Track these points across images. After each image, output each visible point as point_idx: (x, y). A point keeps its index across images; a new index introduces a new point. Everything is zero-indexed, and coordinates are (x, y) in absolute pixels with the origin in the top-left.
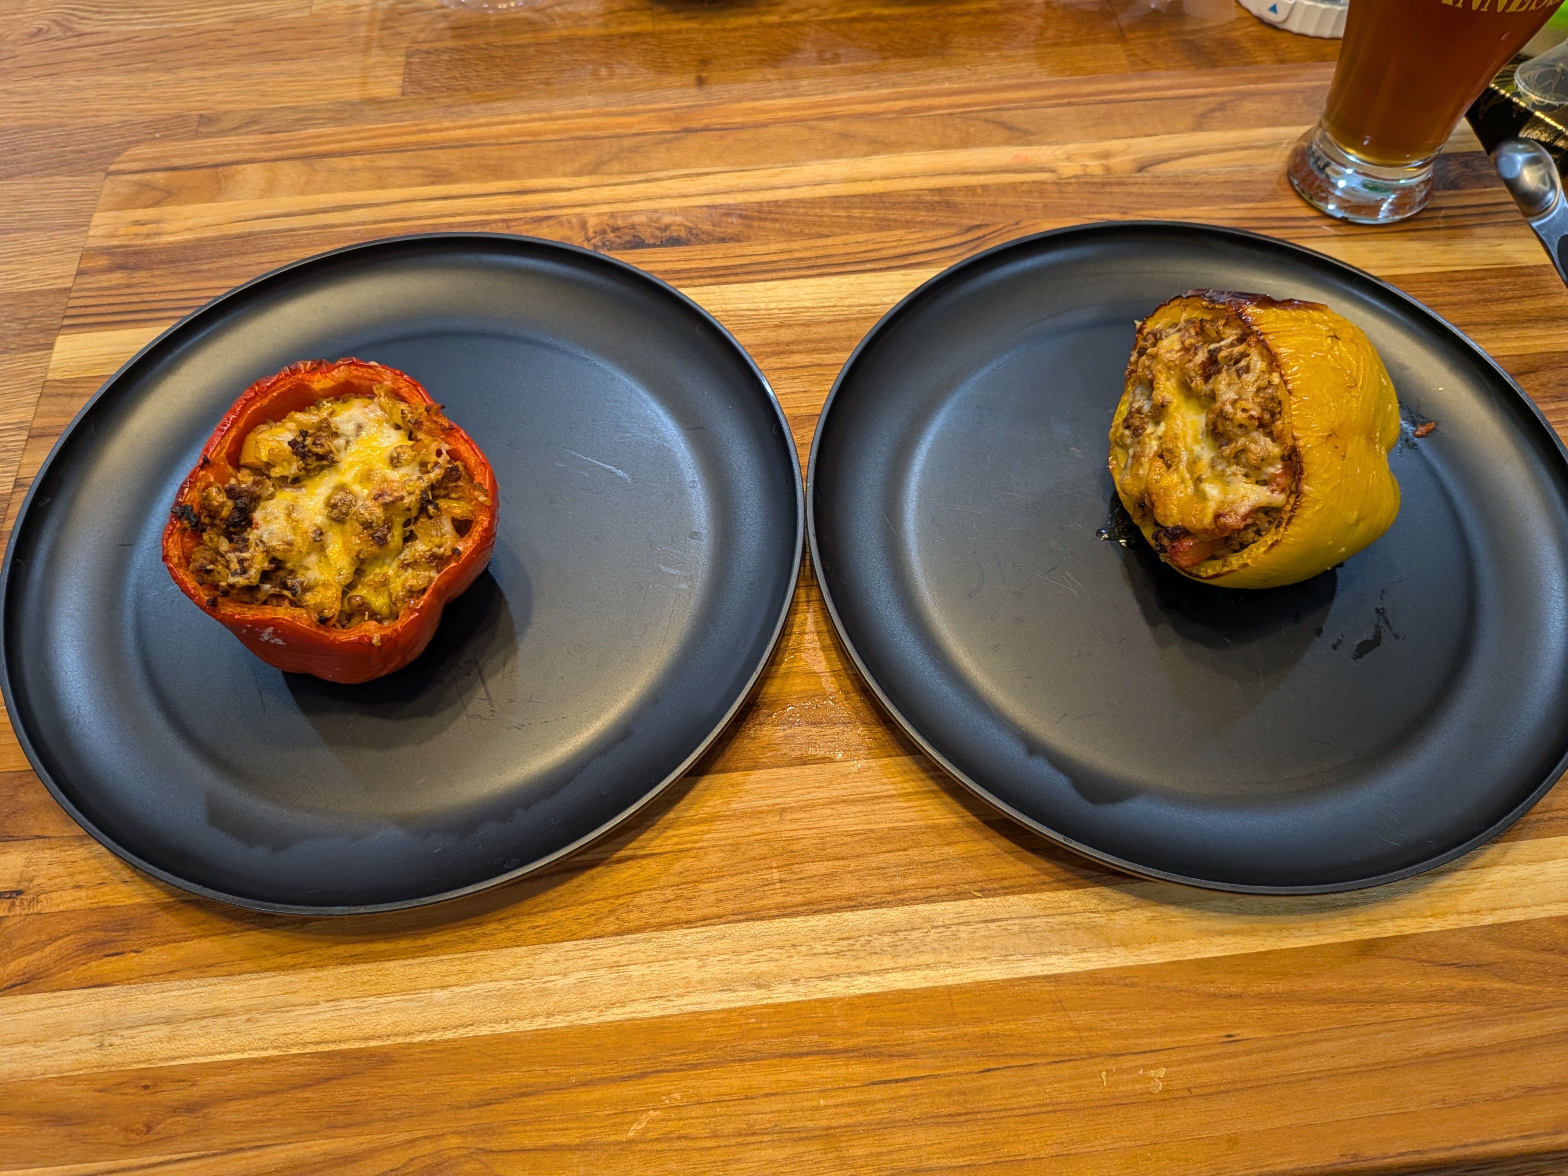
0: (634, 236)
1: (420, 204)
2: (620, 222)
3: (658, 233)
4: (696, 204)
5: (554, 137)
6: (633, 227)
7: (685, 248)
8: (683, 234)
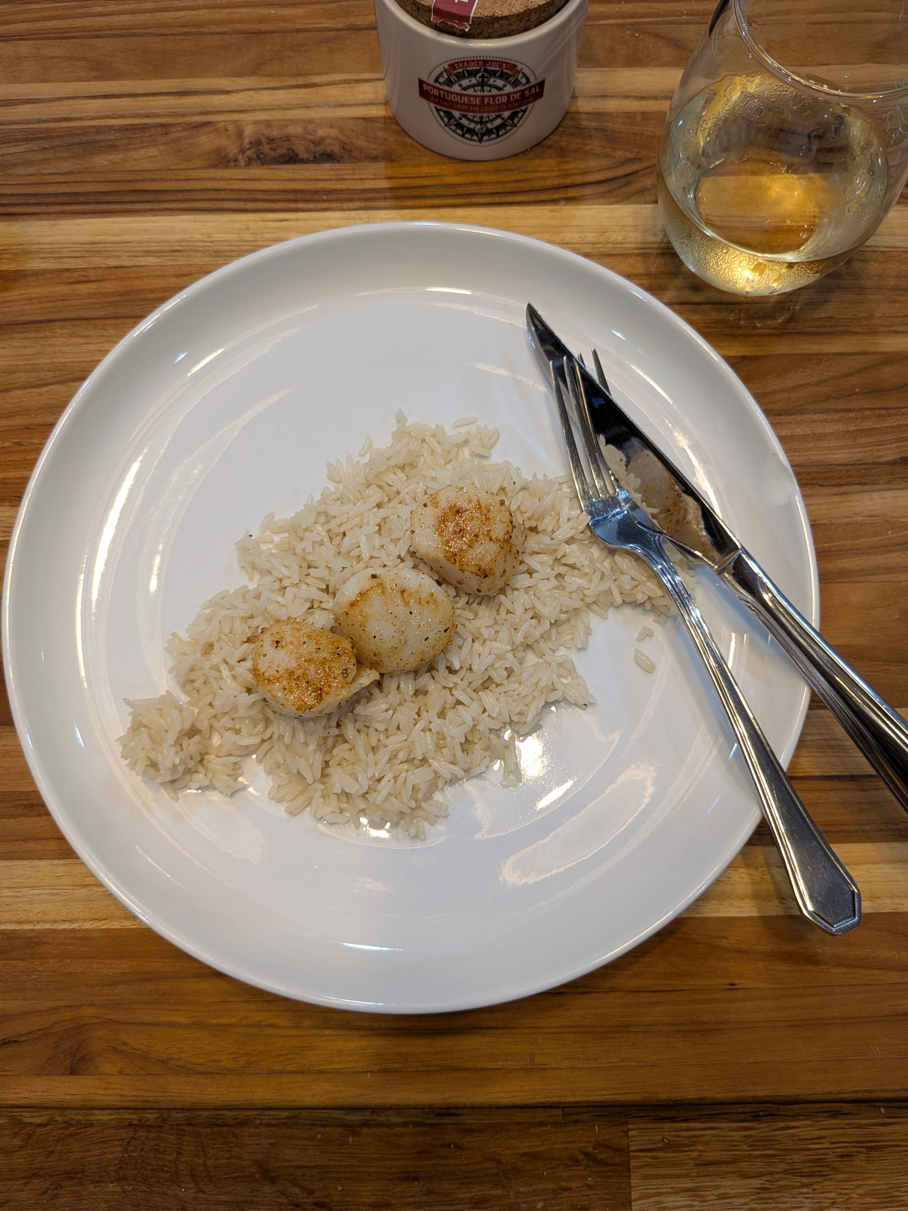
0: (288, 149)
1: (84, 101)
2: (275, 133)
3: (312, 147)
4: (352, 115)
5: (218, 29)
6: (288, 138)
7: (337, 166)
8: (336, 149)
